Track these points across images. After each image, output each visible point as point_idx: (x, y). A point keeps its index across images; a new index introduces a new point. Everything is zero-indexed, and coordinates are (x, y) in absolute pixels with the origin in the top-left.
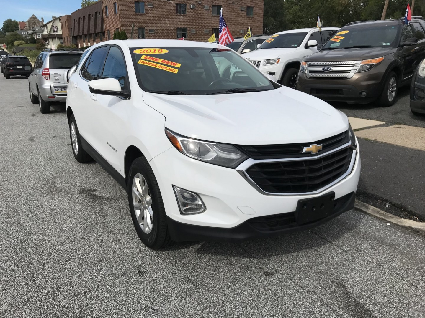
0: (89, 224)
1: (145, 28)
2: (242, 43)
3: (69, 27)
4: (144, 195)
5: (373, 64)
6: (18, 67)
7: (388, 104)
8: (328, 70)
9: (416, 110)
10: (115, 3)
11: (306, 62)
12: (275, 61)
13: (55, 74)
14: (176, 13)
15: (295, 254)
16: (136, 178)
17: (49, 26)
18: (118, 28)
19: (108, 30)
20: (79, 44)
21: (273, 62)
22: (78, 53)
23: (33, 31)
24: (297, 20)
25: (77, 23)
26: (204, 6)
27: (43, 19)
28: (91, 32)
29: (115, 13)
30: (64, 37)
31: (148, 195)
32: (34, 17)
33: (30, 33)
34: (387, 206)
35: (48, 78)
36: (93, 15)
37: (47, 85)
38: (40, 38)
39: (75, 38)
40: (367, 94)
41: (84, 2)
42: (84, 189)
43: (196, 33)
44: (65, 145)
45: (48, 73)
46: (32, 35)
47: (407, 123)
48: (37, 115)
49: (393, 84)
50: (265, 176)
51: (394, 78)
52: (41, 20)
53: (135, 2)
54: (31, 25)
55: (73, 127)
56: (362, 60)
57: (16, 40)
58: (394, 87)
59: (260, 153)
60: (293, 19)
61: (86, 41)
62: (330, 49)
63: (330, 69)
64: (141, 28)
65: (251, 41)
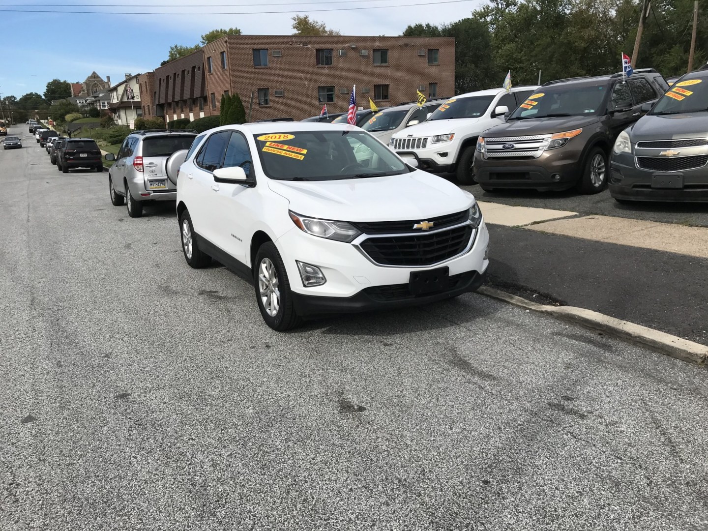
0: (214, 317)
1: (268, 88)
2: (407, 111)
3: (151, 91)
4: (270, 279)
5: (568, 139)
6: (82, 155)
7: (593, 191)
8: (509, 148)
9: (620, 197)
10: (222, 53)
11: (483, 138)
12: (448, 137)
13: (150, 164)
14: (317, 64)
15: (418, 333)
16: (262, 264)
17: (121, 89)
18: (228, 91)
19: (212, 94)
20: (167, 116)
21: (445, 138)
22: (180, 135)
23: (95, 97)
24: (512, 66)
25: (164, 84)
26: (360, 52)
27: (108, 78)
28: (185, 98)
29: (223, 67)
30: (144, 106)
31: (275, 279)
32: (95, 76)
33: (89, 101)
34: (534, 296)
35: (141, 169)
36: (189, 71)
37: (140, 178)
38: (106, 108)
39: (161, 106)
40: (562, 178)
41: (173, 50)
42: (204, 290)
43: (348, 94)
44: (172, 251)
45: (141, 162)
46: (93, 104)
47: (606, 213)
48: (125, 219)
49: (599, 164)
50: (377, 250)
51: (601, 156)
52: (105, 80)
53: (253, 50)
54: (90, 88)
55: (185, 226)
56: (552, 134)
57: (68, 113)
58: (603, 166)
59: (374, 229)
60: (507, 64)
61: (178, 110)
62: (519, 119)
63: (513, 147)
64: (263, 89)
65: (421, 109)
